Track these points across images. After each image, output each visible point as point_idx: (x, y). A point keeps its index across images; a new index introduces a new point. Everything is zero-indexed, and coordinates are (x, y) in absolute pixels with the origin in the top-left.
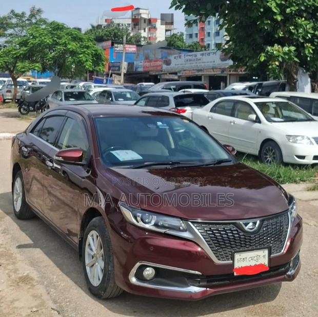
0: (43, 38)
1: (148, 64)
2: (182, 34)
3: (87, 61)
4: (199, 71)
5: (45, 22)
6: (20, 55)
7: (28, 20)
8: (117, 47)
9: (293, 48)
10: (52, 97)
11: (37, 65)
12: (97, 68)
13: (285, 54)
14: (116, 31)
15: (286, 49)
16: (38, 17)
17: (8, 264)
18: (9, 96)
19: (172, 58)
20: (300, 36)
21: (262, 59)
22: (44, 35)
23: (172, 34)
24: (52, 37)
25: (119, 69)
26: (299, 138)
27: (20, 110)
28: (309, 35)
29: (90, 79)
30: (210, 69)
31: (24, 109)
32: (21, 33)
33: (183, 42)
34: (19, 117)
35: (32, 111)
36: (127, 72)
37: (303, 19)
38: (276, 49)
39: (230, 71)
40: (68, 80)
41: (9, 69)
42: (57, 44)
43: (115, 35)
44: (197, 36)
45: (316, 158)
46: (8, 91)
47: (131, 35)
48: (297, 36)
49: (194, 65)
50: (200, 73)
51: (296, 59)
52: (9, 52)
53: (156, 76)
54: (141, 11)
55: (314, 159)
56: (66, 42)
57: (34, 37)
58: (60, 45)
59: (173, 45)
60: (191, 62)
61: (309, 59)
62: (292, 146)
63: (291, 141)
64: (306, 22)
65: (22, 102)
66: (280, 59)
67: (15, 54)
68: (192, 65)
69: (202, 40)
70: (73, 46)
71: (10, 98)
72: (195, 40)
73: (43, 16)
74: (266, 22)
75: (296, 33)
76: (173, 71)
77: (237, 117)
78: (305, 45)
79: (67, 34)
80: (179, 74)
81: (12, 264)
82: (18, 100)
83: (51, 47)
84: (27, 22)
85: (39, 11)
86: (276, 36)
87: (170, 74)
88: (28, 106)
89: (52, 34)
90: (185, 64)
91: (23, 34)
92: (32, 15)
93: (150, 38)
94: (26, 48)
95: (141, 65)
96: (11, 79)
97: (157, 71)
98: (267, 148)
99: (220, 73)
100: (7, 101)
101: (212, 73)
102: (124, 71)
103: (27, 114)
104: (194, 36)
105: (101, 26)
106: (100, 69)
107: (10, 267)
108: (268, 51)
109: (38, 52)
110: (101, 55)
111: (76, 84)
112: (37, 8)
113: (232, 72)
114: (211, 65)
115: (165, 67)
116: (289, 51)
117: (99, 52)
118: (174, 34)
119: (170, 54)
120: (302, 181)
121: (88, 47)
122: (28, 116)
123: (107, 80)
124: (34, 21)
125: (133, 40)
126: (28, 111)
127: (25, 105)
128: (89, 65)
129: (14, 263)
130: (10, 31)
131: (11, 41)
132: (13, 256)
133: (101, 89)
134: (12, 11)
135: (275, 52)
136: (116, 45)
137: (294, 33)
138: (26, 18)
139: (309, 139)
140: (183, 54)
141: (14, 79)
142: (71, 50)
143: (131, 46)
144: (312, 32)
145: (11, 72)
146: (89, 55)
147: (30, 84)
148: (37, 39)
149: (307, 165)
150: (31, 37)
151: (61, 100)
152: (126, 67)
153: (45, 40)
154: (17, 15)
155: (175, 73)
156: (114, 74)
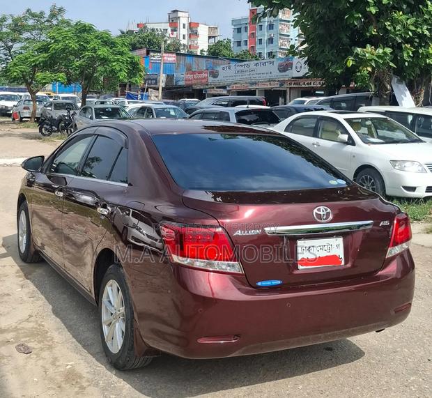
0: (67, 42)
1: (190, 77)
2: (229, 41)
3: (121, 70)
4: (252, 84)
5: (68, 24)
6: (40, 63)
7: (48, 21)
8: (154, 57)
9: (389, 50)
10: (80, 114)
11: (61, 75)
12: (133, 80)
13: (379, 57)
14: (151, 37)
15: (380, 51)
16: (60, 18)
17: (42, 349)
18: (27, 114)
19: (219, 69)
20: (397, 35)
21: (350, 63)
22: (68, 38)
23: (216, 41)
24: (79, 41)
25: (156, 83)
26: (407, 164)
27: (41, 130)
28: (410, 33)
29: (121, 95)
30: (267, 82)
31: (46, 129)
32: (40, 37)
33: (230, 50)
34: (39, 138)
35: (55, 132)
36: (166, 85)
37: (401, 13)
38: (368, 51)
39: (290, 84)
40: (95, 95)
41: (26, 81)
42: (85, 49)
43: (150, 43)
44: (246, 44)
45: (429, 189)
46: (25, 108)
47: (168, 42)
48: (393, 33)
49: (246, 76)
50: (254, 87)
51: (391, 64)
52: (27, 58)
53: (201, 90)
54: (180, 14)
55: (426, 192)
56: (95, 47)
57: (56, 41)
58: (88, 50)
59: (218, 54)
60: (243, 73)
61: (406, 64)
62: (399, 175)
63: (397, 167)
64: (404, 17)
65: (43, 121)
66: (373, 64)
67: (34, 61)
68: (244, 77)
69: (253, 48)
70: (104, 52)
71: (28, 116)
72: (244, 48)
73: (66, 17)
74: (356, 15)
75: (393, 30)
76: (221, 85)
77: (321, 138)
78: (403, 46)
79: (97, 37)
80: (228, 88)
81: (48, 349)
82: (38, 118)
83: (77, 54)
84: (46, 24)
85: (61, 10)
86: (368, 34)
87: (217, 88)
88: (51, 126)
89: (78, 37)
90: (236, 76)
91: (43, 38)
92: (53, 16)
93: (190, 46)
94: (47, 55)
95: (182, 78)
96: (28, 94)
97: (202, 84)
98: (364, 177)
99: (278, 86)
100: (24, 119)
101: (268, 86)
102: (162, 85)
103: (49, 135)
104: (243, 43)
105: (133, 31)
106: (136, 81)
107: (45, 354)
108: (357, 54)
109: (61, 59)
110: (138, 64)
111: (106, 100)
112: (58, 6)
113: (292, 86)
114: (268, 77)
115: (211, 79)
116: (385, 53)
117: (136, 59)
118: (219, 41)
119: (216, 65)
120: (416, 220)
121: (122, 53)
122: (51, 138)
123: (142, 95)
124: (55, 22)
125: (171, 48)
126: (51, 131)
127: (47, 124)
128: (123, 75)
129: (50, 348)
130: (26, 35)
131: (28, 47)
132: (49, 334)
133: (139, 105)
134: (28, 10)
135: (367, 55)
136: (152, 54)
137: (390, 31)
138: (45, 19)
139: (421, 165)
140: (233, 64)
141: (33, 93)
142: (102, 56)
143: (170, 55)
144: (414, 29)
145: (29, 84)
146: (123, 63)
147: (51, 100)
148: (60, 44)
149: (419, 199)
150: (53, 41)
151: (91, 118)
152: (164, 80)
153: (70, 45)
154: (34, 16)
155: (224, 87)
156: (151, 88)
